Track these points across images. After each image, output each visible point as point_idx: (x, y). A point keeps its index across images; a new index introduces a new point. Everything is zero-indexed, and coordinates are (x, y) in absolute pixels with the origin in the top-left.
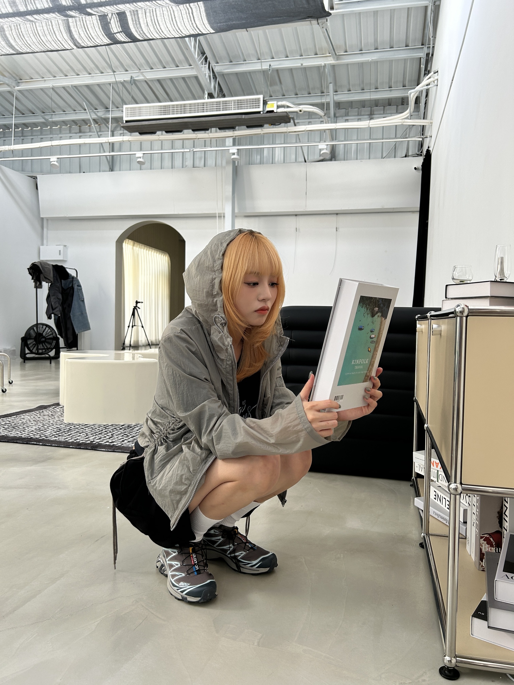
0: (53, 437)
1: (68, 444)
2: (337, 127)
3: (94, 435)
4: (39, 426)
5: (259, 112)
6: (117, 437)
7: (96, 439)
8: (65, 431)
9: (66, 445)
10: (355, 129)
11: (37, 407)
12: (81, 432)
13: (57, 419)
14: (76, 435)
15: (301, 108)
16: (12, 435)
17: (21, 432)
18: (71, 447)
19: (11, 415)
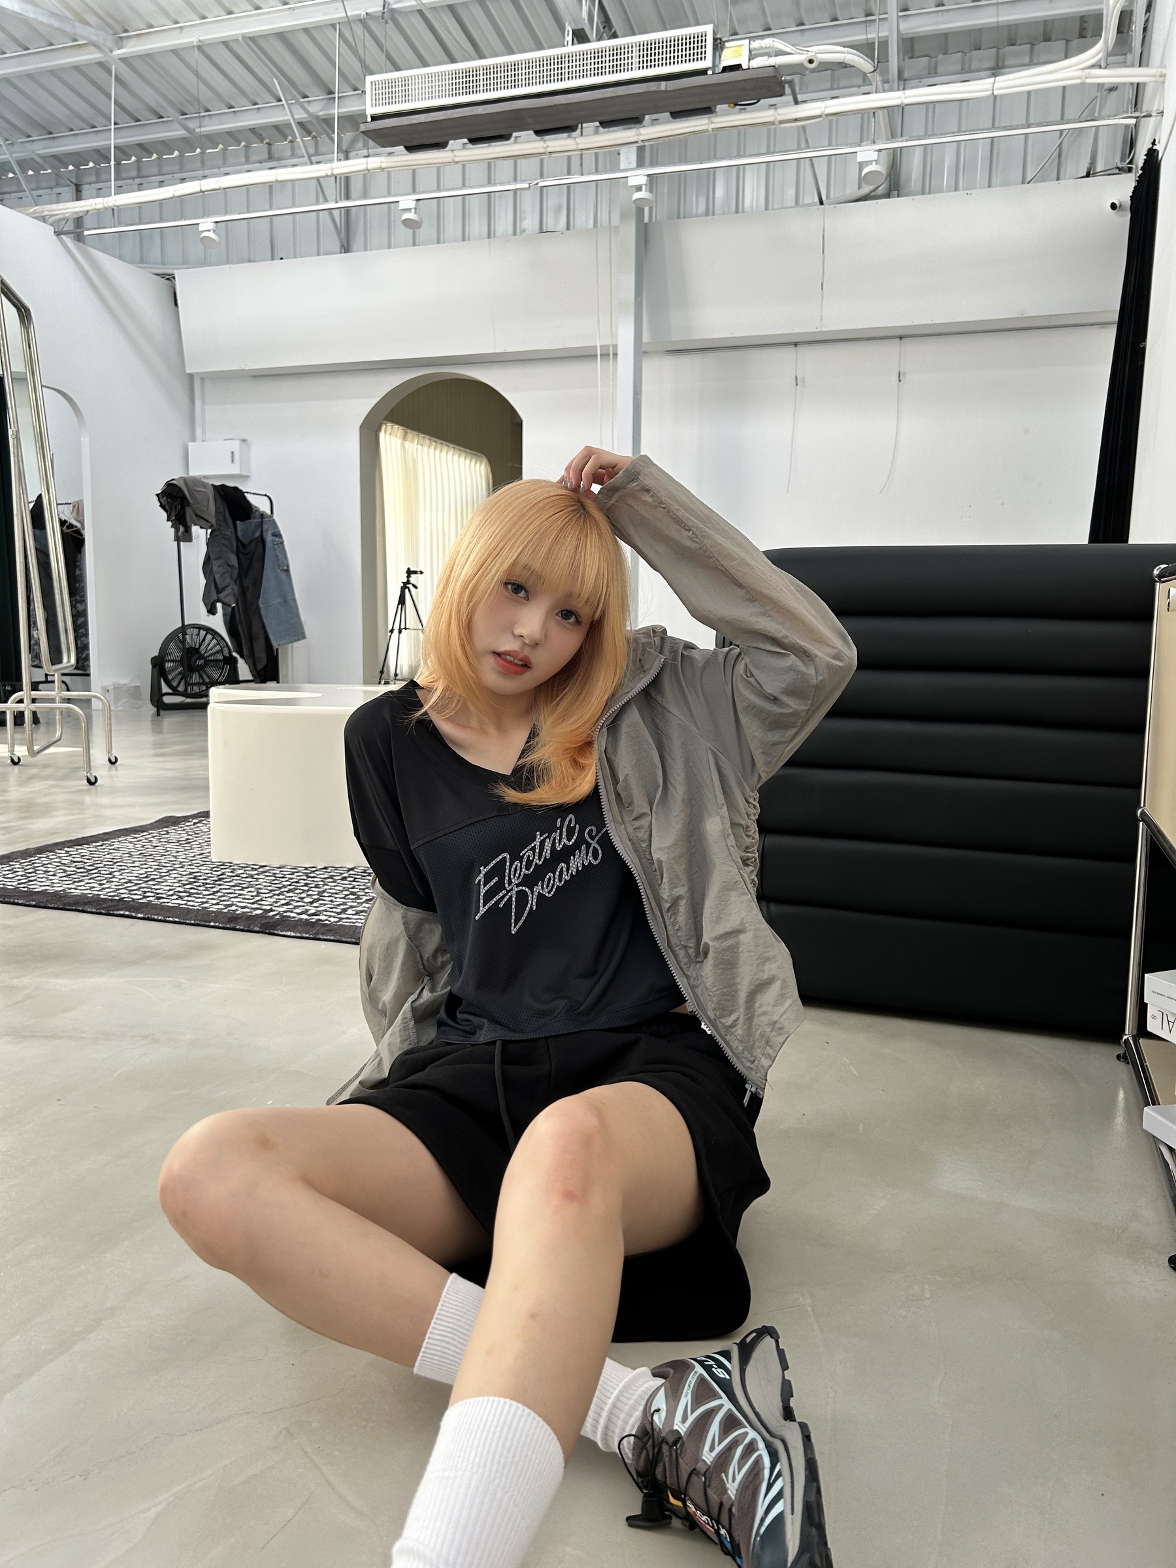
0: (175, 897)
1: (206, 918)
2: (907, 101)
3: (275, 895)
4: (149, 870)
5: (703, 72)
6: (331, 901)
7: (279, 904)
8: (208, 881)
9: (202, 919)
10: (954, 103)
11: (156, 822)
12: (244, 886)
13: (196, 851)
14: (230, 893)
15: (813, 54)
16: (78, 892)
17: (100, 884)
18: (212, 924)
19: (90, 840)
